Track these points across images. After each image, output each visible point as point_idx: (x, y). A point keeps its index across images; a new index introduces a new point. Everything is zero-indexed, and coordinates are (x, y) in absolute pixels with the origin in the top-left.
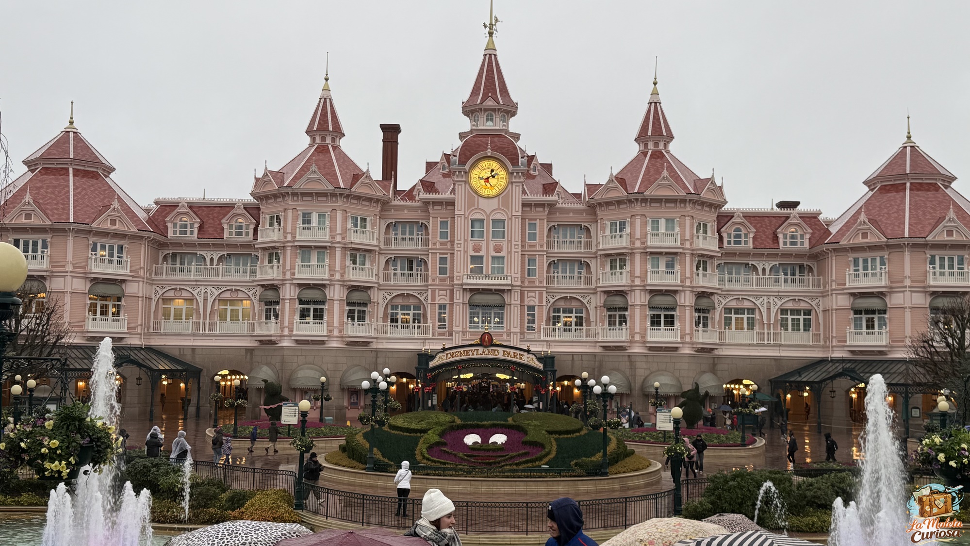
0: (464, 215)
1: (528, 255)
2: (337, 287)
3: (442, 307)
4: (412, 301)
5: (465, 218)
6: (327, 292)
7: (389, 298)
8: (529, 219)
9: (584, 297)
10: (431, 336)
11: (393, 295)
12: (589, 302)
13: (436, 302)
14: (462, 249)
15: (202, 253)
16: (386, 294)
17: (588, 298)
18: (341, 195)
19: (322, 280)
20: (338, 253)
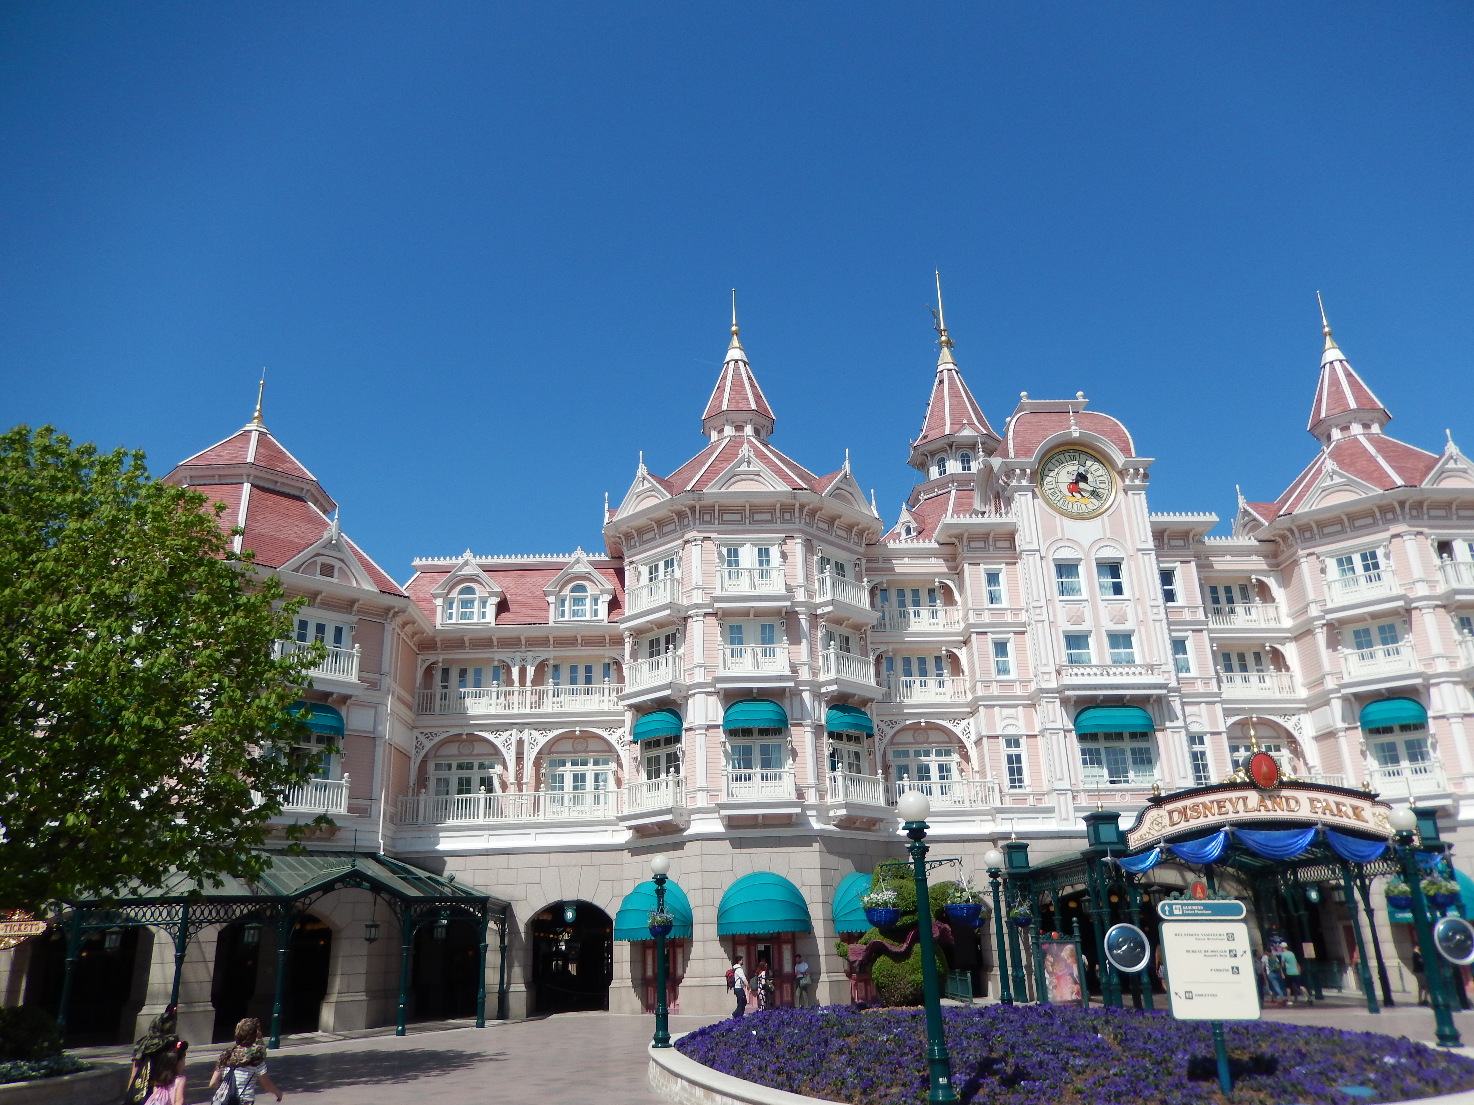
0: (1039, 551)
1: (1172, 631)
3: (1013, 742)
4: (934, 736)
5: (1042, 558)
6: (787, 707)
7: (890, 732)
8: (1161, 563)
9: (1287, 718)
10: (998, 805)
11: (897, 727)
12: (1298, 727)
13: (998, 733)
14: (1044, 617)
15: (503, 656)
18: (802, 507)
19: (780, 679)
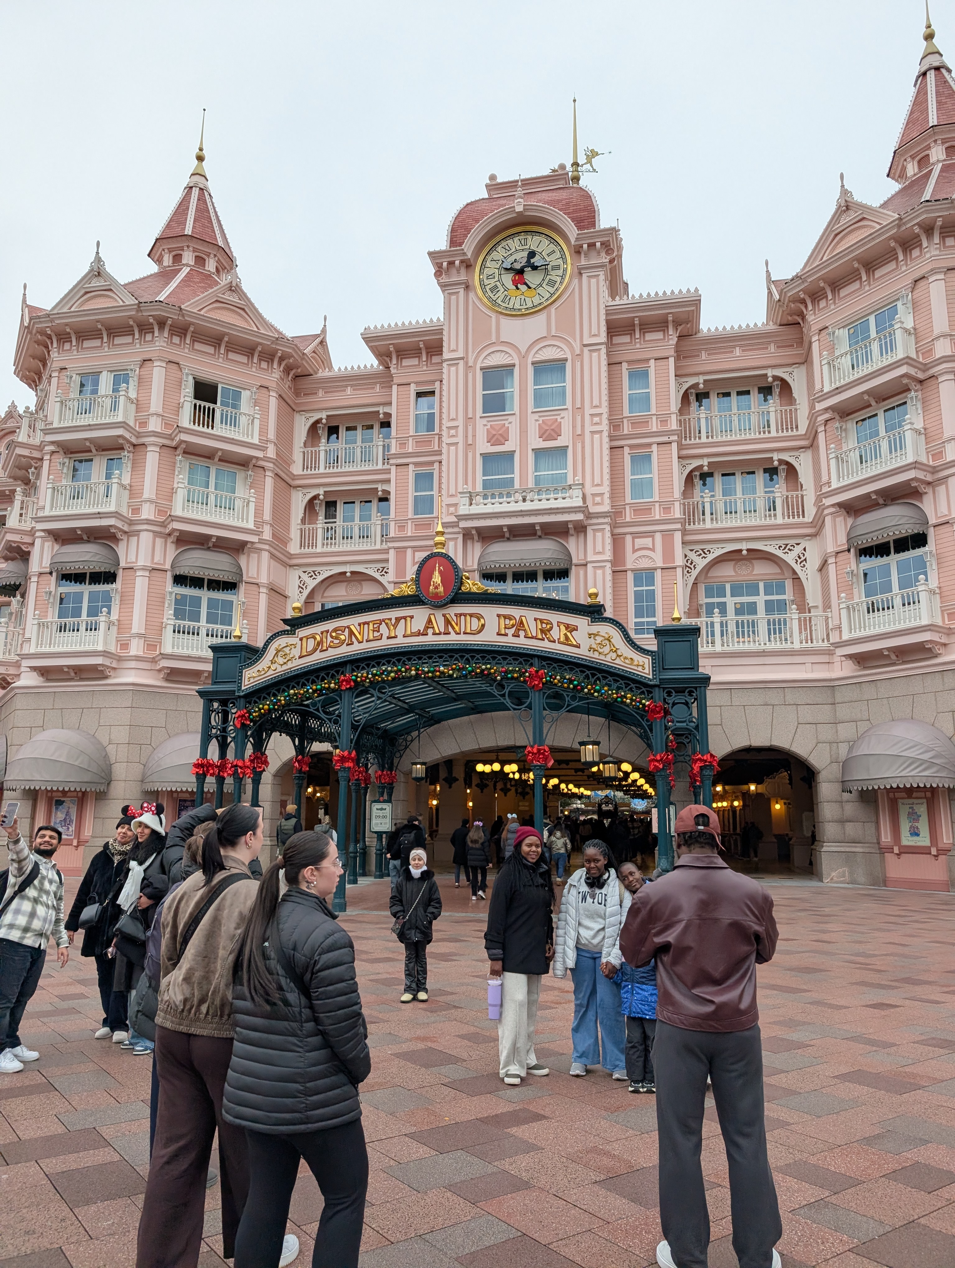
0: (465, 359)
1: (631, 447)
2: (146, 538)
4: (368, 591)
5: (467, 367)
6: (121, 549)
7: (312, 584)
8: (629, 362)
9: (787, 548)
11: (320, 578)
12: (802, 560)
14: (460, 439)
16: (305, 577)
17: (798, 550)
18: (160, 321)
19: (100, 515)
20: (152, 458)
